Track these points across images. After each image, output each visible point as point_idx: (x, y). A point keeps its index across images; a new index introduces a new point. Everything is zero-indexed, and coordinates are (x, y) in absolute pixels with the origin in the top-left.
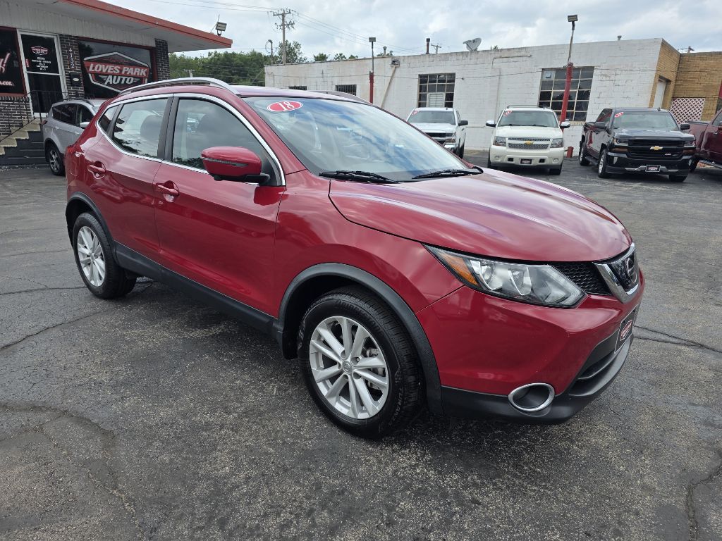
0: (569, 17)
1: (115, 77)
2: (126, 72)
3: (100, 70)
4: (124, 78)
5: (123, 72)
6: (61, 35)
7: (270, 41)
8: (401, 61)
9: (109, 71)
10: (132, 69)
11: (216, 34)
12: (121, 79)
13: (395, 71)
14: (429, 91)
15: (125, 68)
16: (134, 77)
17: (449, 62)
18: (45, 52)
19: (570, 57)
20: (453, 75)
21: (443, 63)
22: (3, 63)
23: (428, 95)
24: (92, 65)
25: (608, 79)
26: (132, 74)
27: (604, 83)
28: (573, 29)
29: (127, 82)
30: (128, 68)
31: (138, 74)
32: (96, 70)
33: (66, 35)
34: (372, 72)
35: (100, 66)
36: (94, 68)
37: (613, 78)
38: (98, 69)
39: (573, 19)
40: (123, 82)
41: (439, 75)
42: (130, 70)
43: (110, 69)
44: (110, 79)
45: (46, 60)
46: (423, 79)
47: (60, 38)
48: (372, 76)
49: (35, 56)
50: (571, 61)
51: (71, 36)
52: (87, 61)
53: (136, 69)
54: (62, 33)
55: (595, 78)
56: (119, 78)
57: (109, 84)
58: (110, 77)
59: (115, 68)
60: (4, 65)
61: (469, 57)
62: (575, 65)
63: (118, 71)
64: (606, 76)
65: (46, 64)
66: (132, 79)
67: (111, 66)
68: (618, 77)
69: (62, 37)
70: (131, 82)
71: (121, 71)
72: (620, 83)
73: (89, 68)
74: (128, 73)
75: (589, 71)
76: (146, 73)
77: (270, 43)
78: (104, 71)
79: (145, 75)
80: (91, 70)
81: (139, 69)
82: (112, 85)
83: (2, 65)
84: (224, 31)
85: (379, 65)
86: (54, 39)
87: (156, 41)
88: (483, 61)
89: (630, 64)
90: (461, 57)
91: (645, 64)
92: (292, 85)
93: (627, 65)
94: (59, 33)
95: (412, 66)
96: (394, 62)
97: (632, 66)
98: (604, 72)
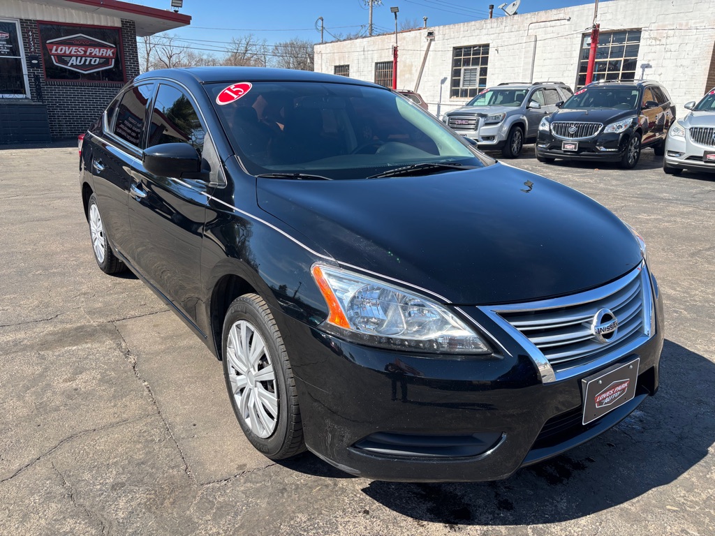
1: (79, 58)
2: (91, 53)
3: (63, 52)
4: (89, 59)
5: (88, 54)
6: (21, 19)
7: (321, 19)
8: (436, 33)
9: (73, 53)
10: (97, 50)
12: (86, 60)
13: (430, 43)
14: (464, 65)
15: (89, 49)
16: (100, 58)
17: (484, 31)
18: (6, 37)
20: (487, 46)
21: (477, 32)
23: (463, 69)
24: (55, 47)
25: (658, 42)
26: (98, 54)
27: (654, 49)
29: (92, 63)
30: (93, 50)
31: (104, 55)
32: (59, 51)
33: (26, 20)
34: (395, 45)
35: (64, 48)
36: (56, 50)
37: (664, 41)
38: (61, 51)
40: (87, 63)
41: (474, 47)
42: (96, 51)
43: (74, 50)
44: (73, 61)
45: (7, 44)
46: (457, 51)
47: (21, 22)
50: (597, 23)
51: (30, 20)
52: (49, 43)
53: (102, 50)
54: (23, 17)
55: (642, 43)
56: (83, 59)
57: (72, 65)
58: (74, 58)
59: (79, 49)
61: (504, 24)
63: (83, 53)
64: (655, 39)
65: (8, 48)
66: (98, 60)
67: (74, 48)
68: (669, 41)
69: (23, 22)
70: (97, 62)
71: (85, 52)
72: (674, 48)
73: (51, 50)
74: (93, 54)
75: (635, 34)
76: (113, 53)
77: (320, 21)
78: (68, 52)
79: (111, 55)
80: (53, 52)
81: (105, 50)
82: (76, 66)
84: (181, 7)
85: (415, 37)
86: (15, 24)
87: (122, 21)
88: (519, 27)
89: (684, 23)
90: (495, 24)
91: (703, 22)
92: (338, 64)
93: (681, 25)
94: (19, 16)
95: (447, 37)
96: (430, 34)
97: (687, 24)
98: (654, 34)
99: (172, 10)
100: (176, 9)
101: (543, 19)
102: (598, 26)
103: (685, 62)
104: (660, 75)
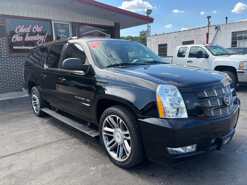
6: (72, 22)
8: (221, 27)
11: (146, 16)
13: (217, 32)
14: (238, 40)
18: (65, 32)
22: (44, 38)
23: (238, 42)
24: (85, 37)
33: (74, 22)
34: (208, 32)
35: (89, 37)
41: (245, 31)
45: (64, 35)
47: (72, 24)
48: (208, 35)
49: (60, 34)
51: (77, 23)
52: (83, 35)
54: (73, 21)
60: (45, 39)
65: (65, 37)
67: (94, 37)
69: (72, 23)
83: (44, 39)
84: (150, 14)
86: (69, 24)
87: (115, 23)
92: (160, 43)
94: (72, 21)
95: (228, 28)
96: (217, 28)
99: (146, 15)
100: (148, 15)
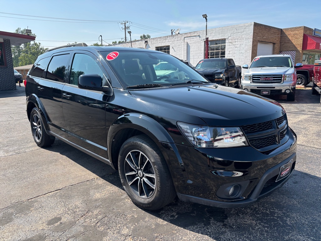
0: (203, 15)
7: (101, 36)
8: (148, 41)
13: (146, 46)
17: (167, 41)
19: (207, 35)
20: (169, 46)
21: (165, 41)
27: (231, 47)
28: (207, 21)
37: (234, 43)
39: (205, 16)
41: (164, 47)
46: (157, 48)
50: (207, 37)
55: (226, 44)
61: (174, 38)
62: (210, 39)
64: (231, 43)
68: (236, 43)
72: (238, 46)
75: (223, 41)
77: (101, 37)
85: (140, 43)
87: (4, 40)
88: (180, 39)
89: (241, 36)
90: (171, 38)
91: (247, 36)
93: (240, 37)
95: (153, 43)
96: (146, 42)
97: (242, 37)
98: (230, 41)
99: (26, 34)
100: (28, 34)
101: (189, 36)
102: (208, 38)
103: (243, 51)
104: (234, 57)
